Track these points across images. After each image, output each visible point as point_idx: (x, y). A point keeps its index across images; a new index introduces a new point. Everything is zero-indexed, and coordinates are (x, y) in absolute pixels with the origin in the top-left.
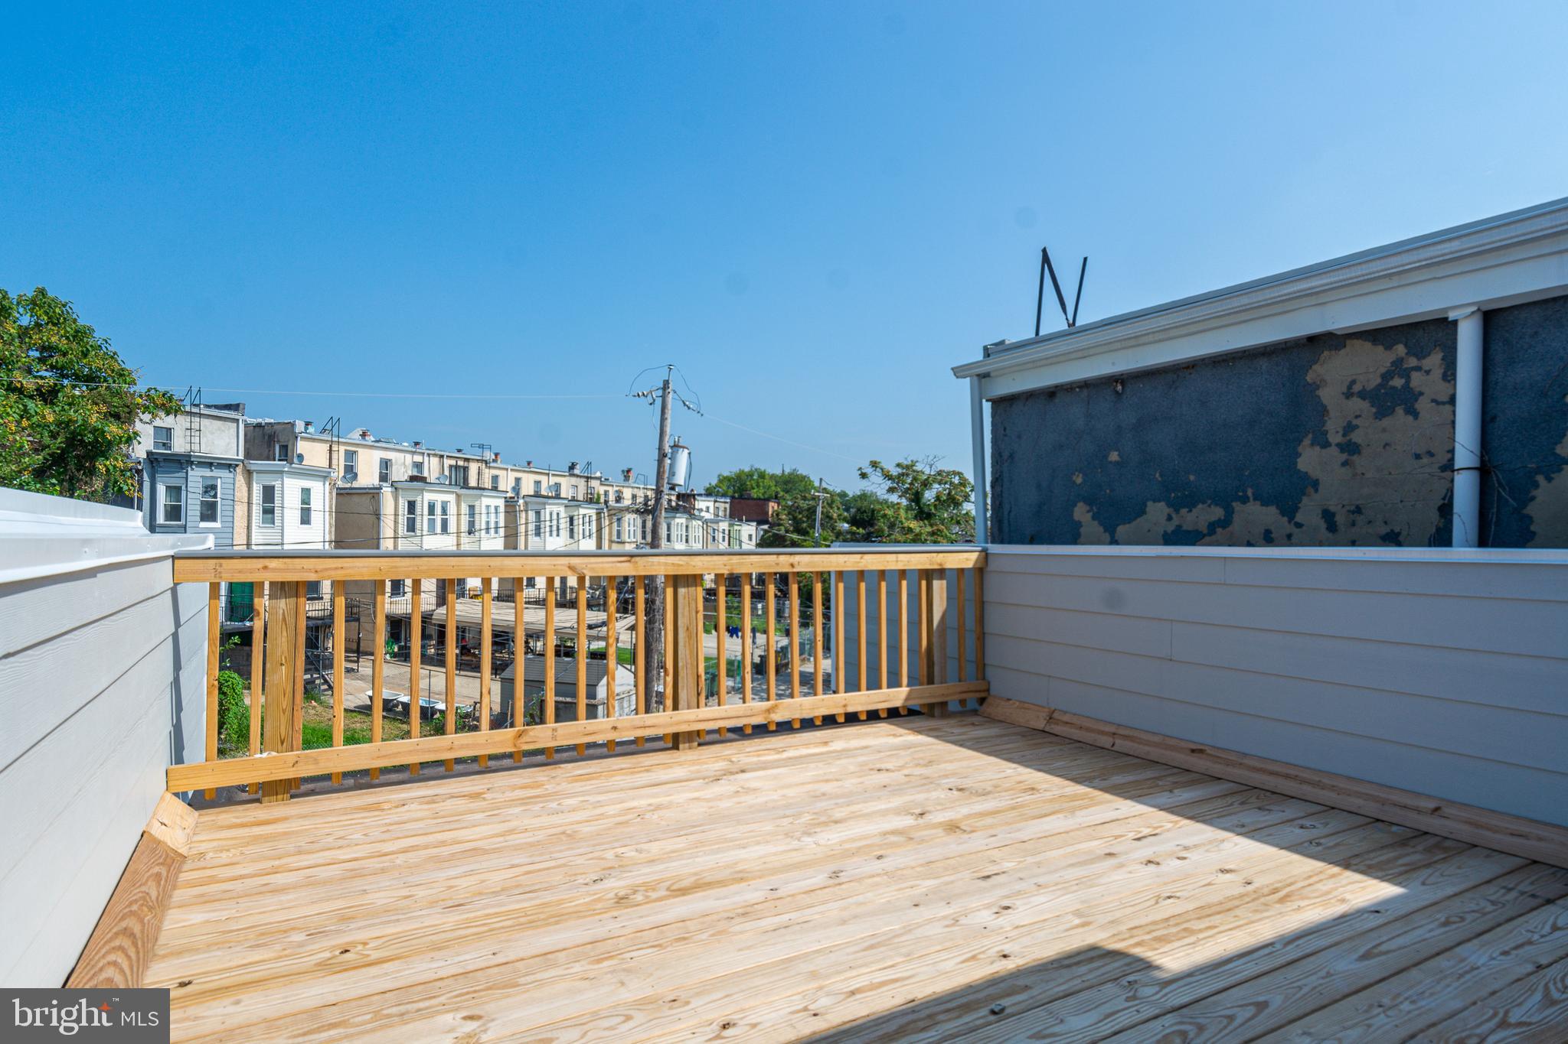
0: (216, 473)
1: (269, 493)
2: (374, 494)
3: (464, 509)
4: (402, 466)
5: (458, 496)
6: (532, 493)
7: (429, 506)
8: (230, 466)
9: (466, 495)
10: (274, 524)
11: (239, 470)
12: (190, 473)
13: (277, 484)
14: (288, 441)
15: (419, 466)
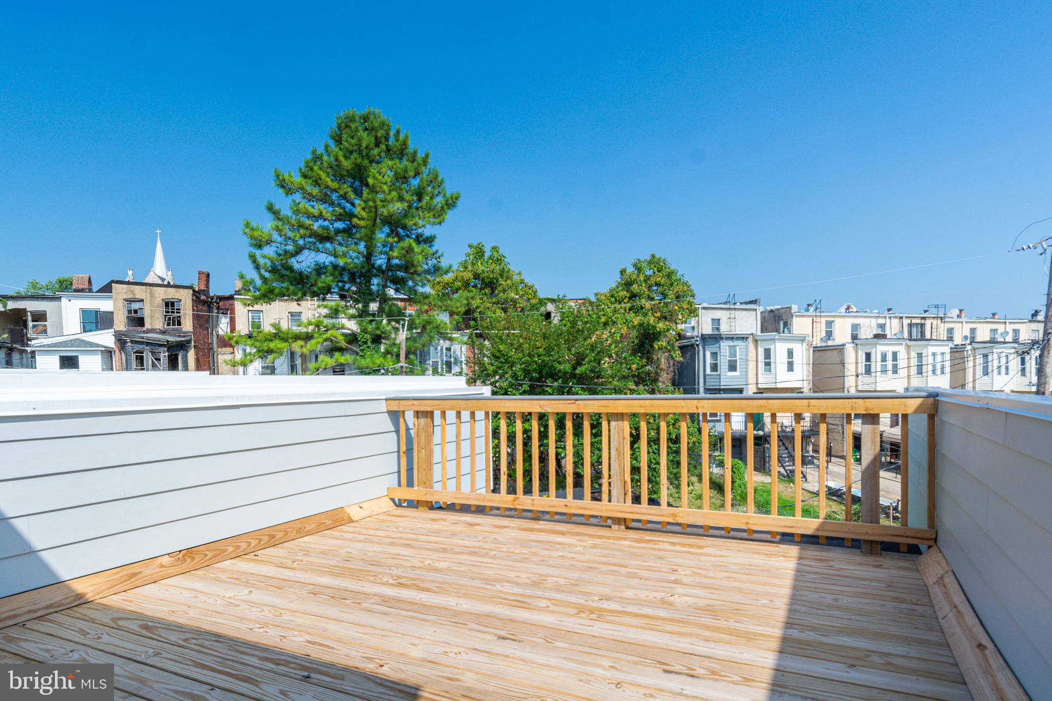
0: (736, 343)
1: (767, 353)
2: (840, 349)
3: (913, 354)
4: (868, 327)
5: (908, 347)
6: (988, 339)
7: (882, 355)
8: (743, 338)
9: (914, 346)
10: (770, 372)
11: (750, 340)
12: (722, 344)
13: (772, 347)
14: (788, 319)
15: (882, 326)
